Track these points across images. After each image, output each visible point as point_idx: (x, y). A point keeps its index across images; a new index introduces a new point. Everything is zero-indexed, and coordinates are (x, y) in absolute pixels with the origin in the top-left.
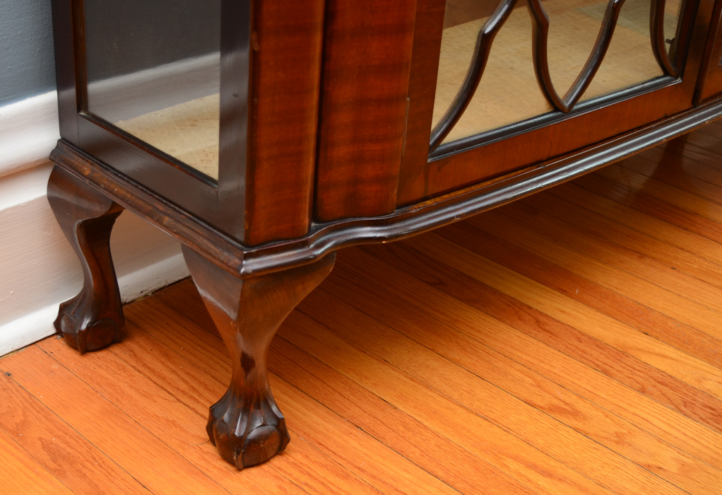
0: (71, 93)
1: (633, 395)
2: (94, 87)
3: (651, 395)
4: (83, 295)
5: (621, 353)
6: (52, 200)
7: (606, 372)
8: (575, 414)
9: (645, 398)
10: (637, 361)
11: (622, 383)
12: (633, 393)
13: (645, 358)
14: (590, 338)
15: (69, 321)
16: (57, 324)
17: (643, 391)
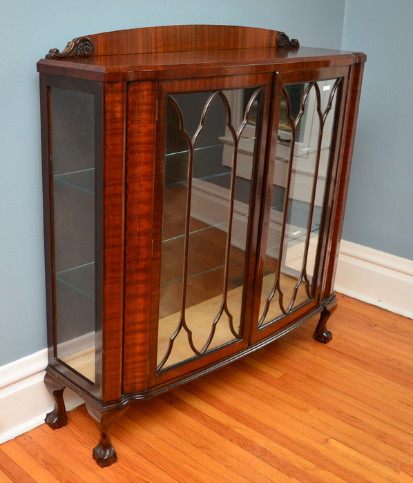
0: (52, 348)
1: (228, 442)
2: (59, 346)
3: (234, 442)
4: (54, 411)
5: (227, 428)
6: (45, 382)
7: (221, 435)
8: (208, 449)
9: (232, 443)
10: (232, 430)
11: (225, 438)
12: (228, 441)
13: (235, 429)
14: (219, 422)
15: (50, 419)
16: (46, 420)
17: (231, 441)
